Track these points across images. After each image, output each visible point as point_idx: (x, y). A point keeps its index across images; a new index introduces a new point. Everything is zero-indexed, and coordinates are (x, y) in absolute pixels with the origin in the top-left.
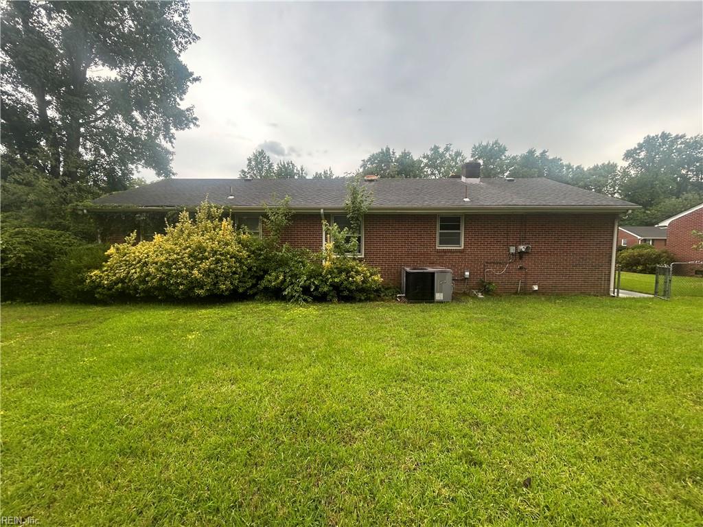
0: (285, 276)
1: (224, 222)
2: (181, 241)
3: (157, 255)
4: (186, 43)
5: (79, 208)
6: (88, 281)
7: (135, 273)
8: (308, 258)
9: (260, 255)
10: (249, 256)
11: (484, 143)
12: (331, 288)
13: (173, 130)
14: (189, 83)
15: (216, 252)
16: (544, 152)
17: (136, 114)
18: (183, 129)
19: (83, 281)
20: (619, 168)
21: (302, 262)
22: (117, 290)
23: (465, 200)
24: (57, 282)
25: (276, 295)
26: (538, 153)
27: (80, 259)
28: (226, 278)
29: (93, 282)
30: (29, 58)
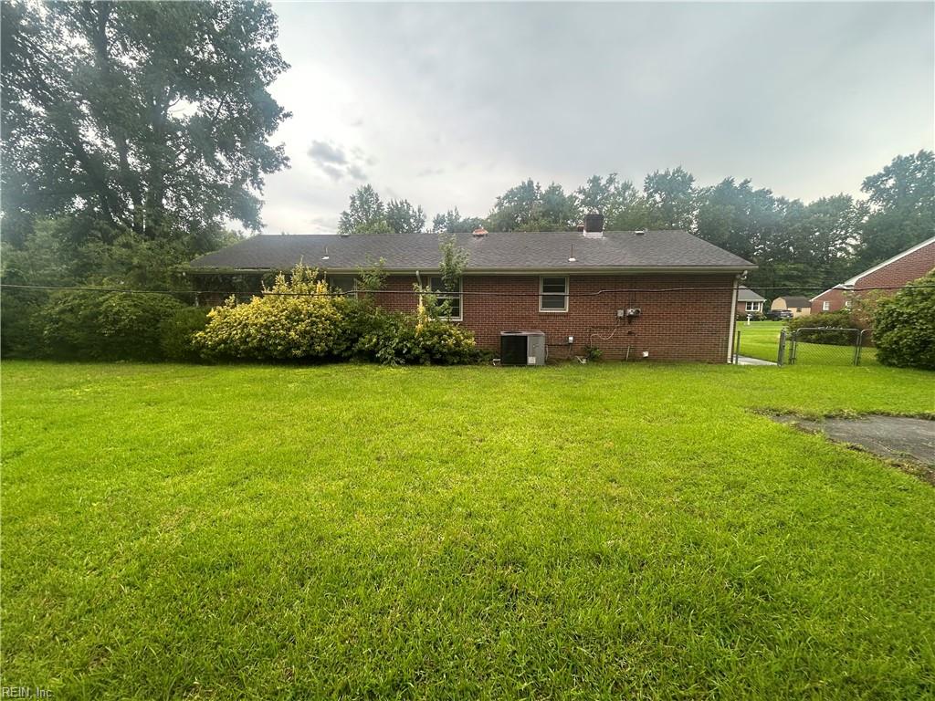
0: (378, 339)
1: (319, 285)
2: (278, 303)
3: (257, 317)
4: (275, 72)
5: (178, 270)
6: (194, 342)
7: (237, 334)
8: (402, 321)
9: (354, 317)
10: (344, 319)
11: (662, 172)
12: (423, 351)
13: (261, 174)
14: (278, 121)
15: (311, 314)
16: (746, 182)
17: (220, 156)
18: (272, 172)
19: (189, 341)
20: (854, 203)
21: (395, 325)
22: (220, 351)
23: (571, 260)
24: (166, 342)
25: (370, 357)
26: (737, 184)
27: (185, 321)
28: (321, 340)
29: (198, 342)
30: (118, 111)
